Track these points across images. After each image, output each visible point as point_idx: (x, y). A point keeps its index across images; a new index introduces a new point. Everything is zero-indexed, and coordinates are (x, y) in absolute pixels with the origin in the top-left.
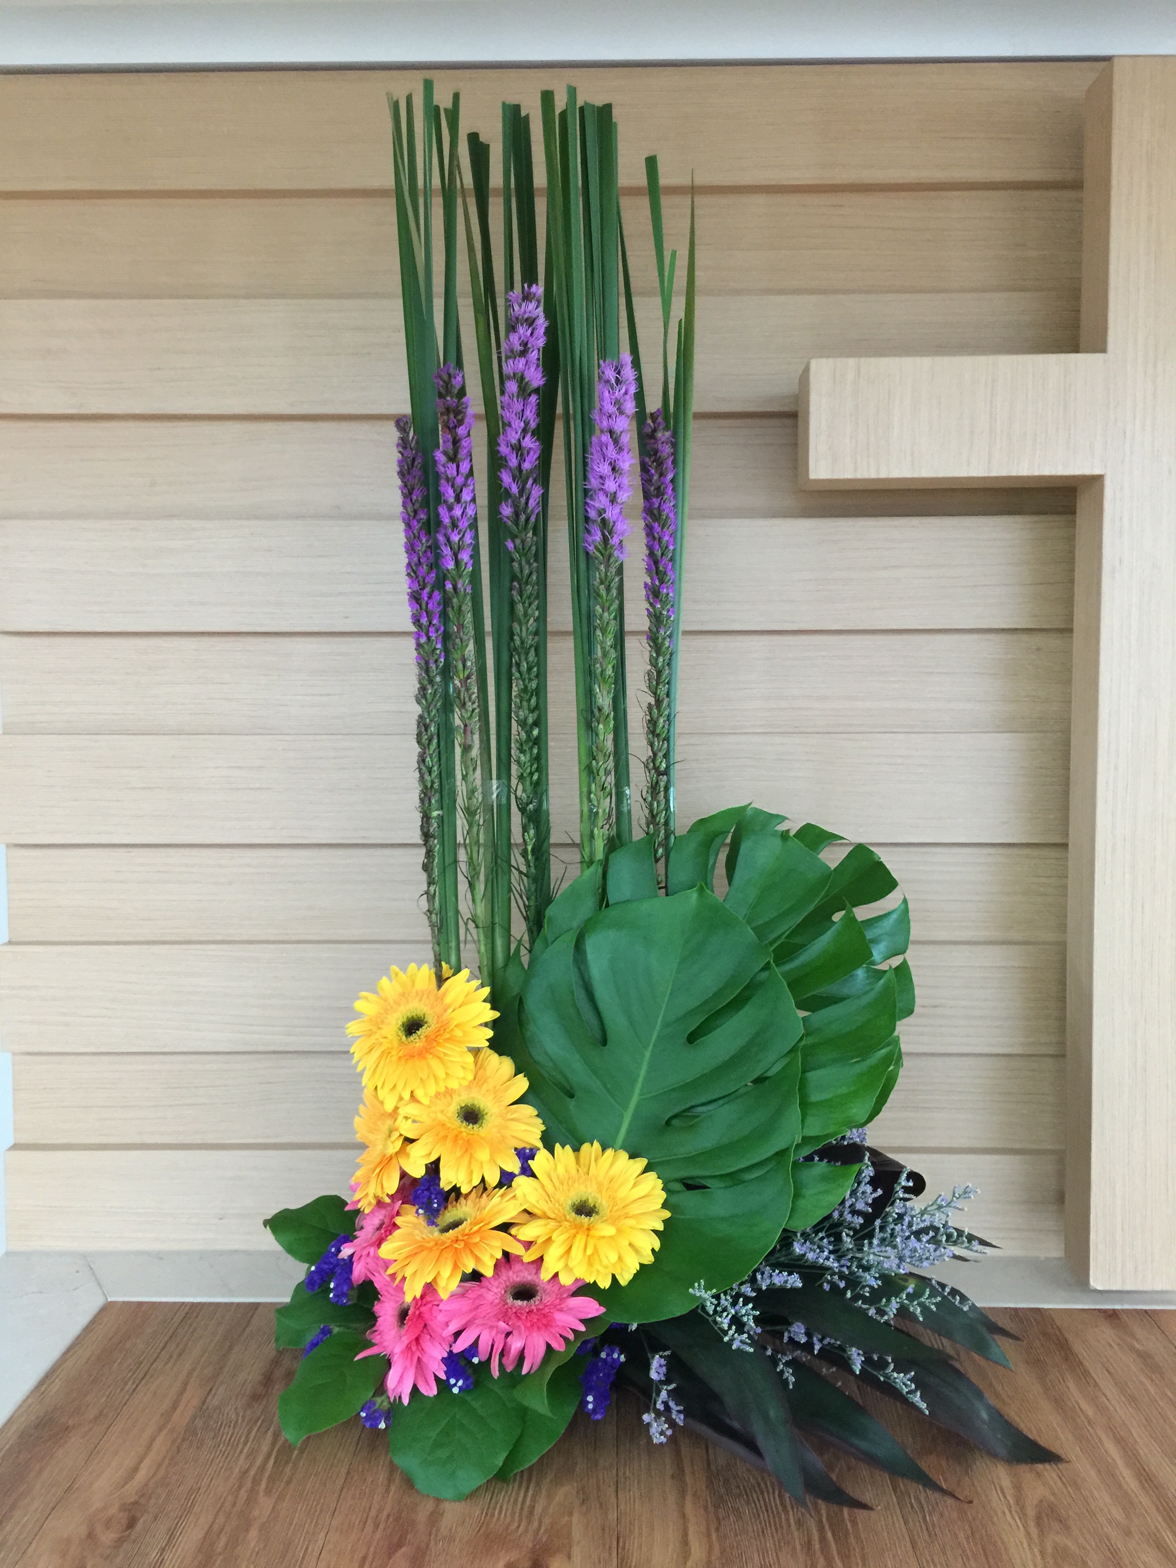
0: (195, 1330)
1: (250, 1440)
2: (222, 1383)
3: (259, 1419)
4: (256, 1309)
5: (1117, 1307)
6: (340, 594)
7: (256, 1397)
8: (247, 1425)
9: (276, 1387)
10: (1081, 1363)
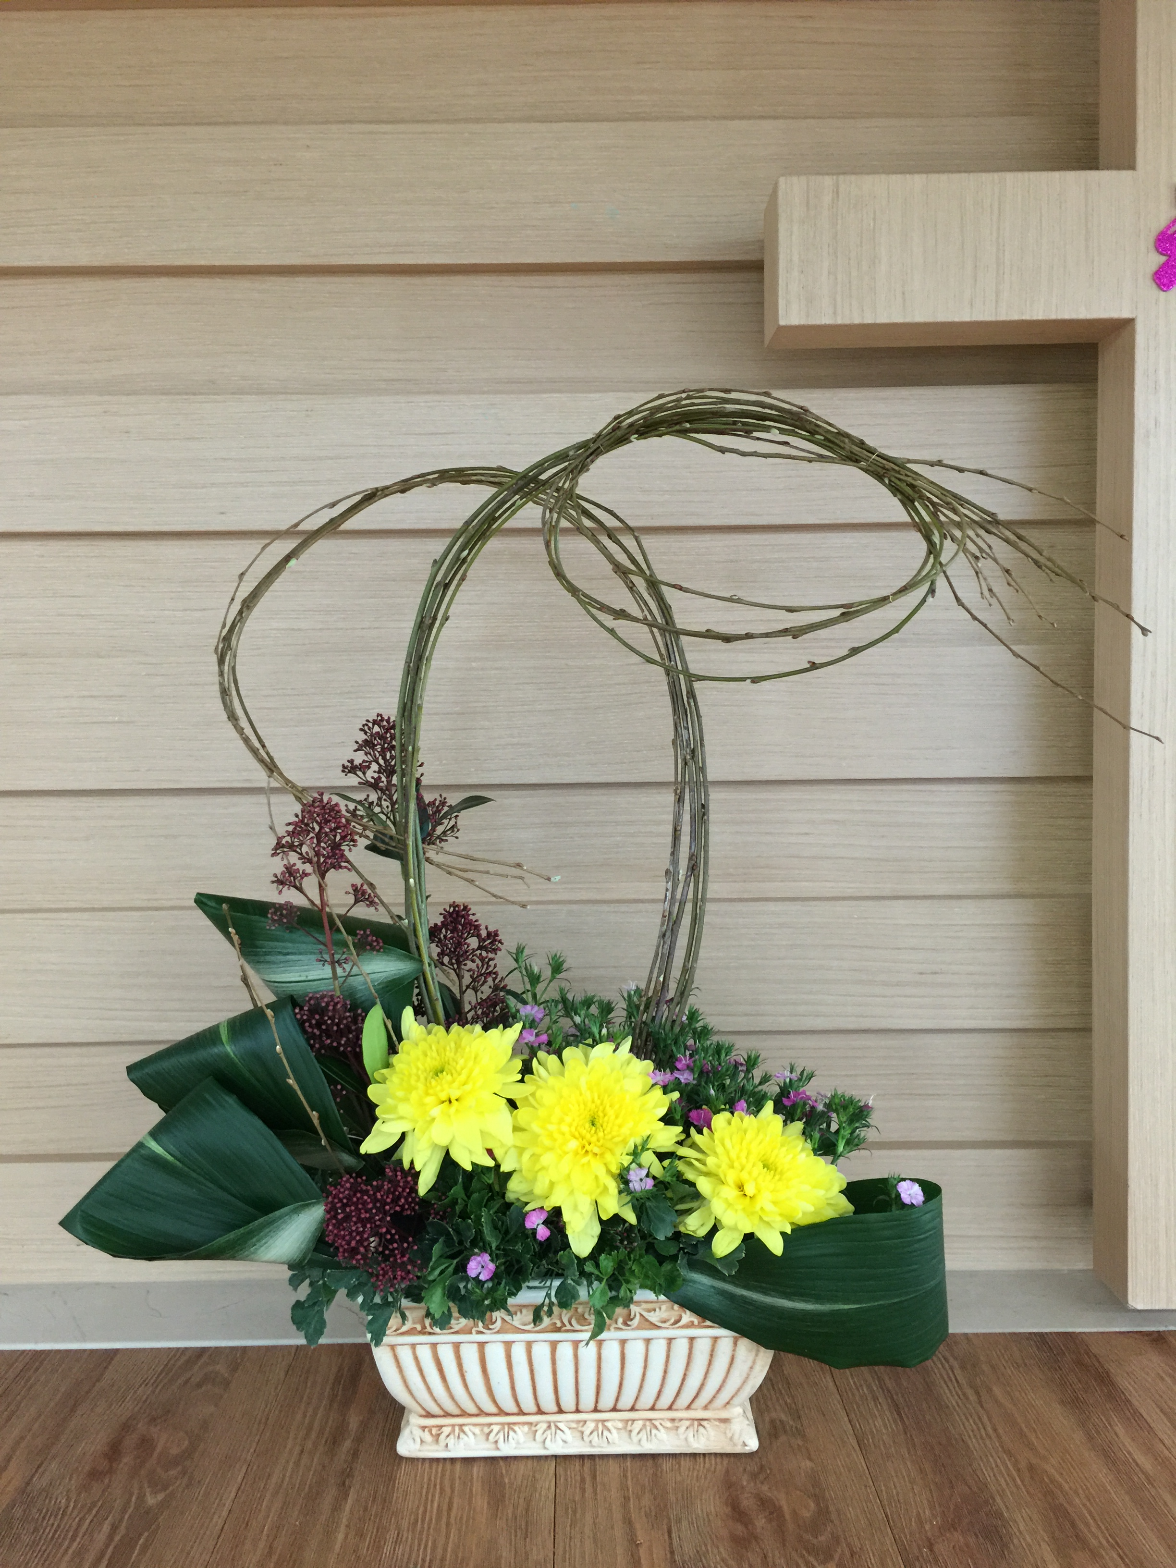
0: (30, 1388)
1: (81, 1535)
2: (54, 1457)
3: (94, 1506)
4: (112, 1359)
5: (1162, 1329)
6: (213, 485)
7: (94, 1475)
8: (79, 1513)
9: (125, 1460)
10: (1128, 1401)
